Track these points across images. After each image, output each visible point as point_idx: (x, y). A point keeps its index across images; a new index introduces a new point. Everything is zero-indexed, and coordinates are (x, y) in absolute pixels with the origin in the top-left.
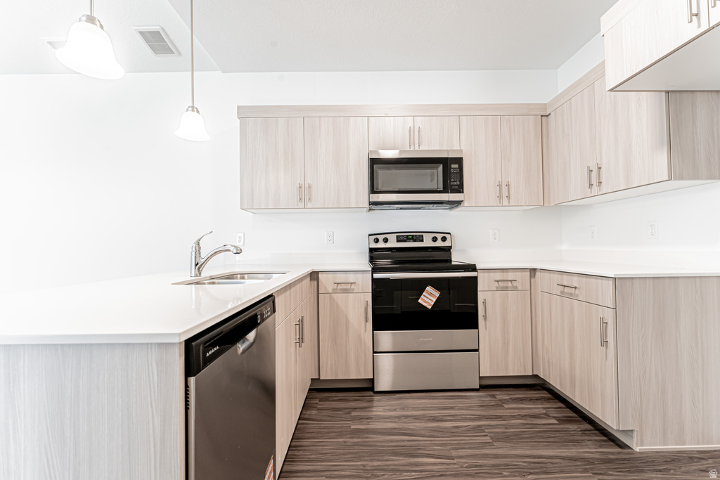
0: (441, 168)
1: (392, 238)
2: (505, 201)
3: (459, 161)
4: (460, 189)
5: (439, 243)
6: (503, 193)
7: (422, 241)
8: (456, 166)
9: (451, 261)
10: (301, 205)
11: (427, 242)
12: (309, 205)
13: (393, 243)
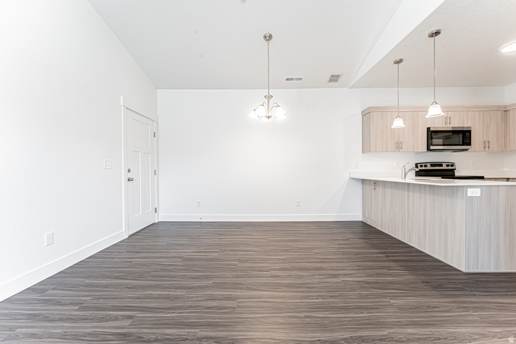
0: (461, 135)
1: (429, 165)
2: (487, 149)
3: (470, 132)
4: (469, 144)
5: (450, 168)
6: (486, 145)
7: (442, 166)
8: (468, 134)
9: (454, 175)
10: (397, 150)
11: (444, 167)
12: (401, 150)
13: (429, 167)
